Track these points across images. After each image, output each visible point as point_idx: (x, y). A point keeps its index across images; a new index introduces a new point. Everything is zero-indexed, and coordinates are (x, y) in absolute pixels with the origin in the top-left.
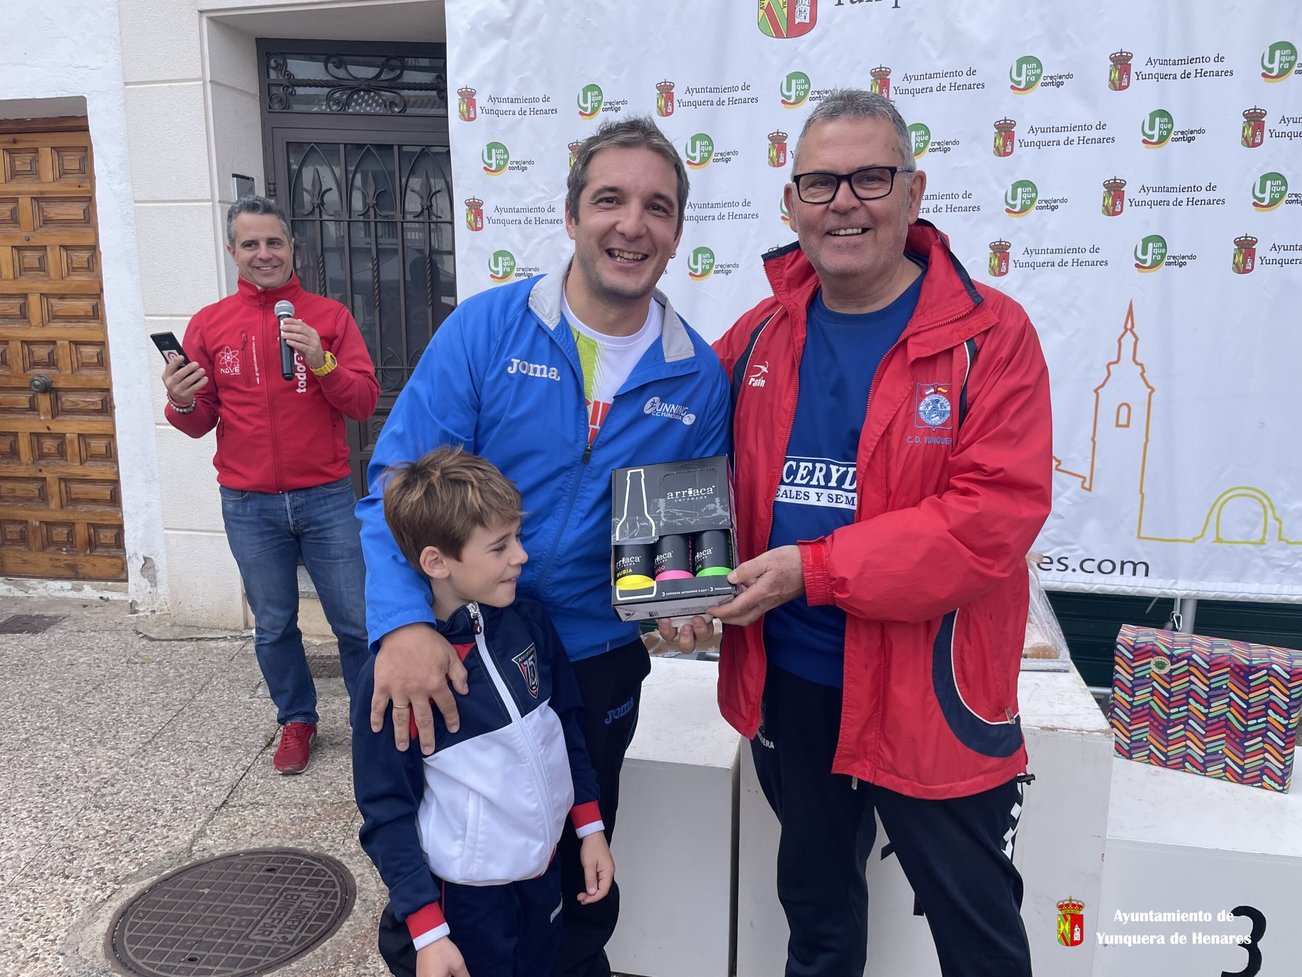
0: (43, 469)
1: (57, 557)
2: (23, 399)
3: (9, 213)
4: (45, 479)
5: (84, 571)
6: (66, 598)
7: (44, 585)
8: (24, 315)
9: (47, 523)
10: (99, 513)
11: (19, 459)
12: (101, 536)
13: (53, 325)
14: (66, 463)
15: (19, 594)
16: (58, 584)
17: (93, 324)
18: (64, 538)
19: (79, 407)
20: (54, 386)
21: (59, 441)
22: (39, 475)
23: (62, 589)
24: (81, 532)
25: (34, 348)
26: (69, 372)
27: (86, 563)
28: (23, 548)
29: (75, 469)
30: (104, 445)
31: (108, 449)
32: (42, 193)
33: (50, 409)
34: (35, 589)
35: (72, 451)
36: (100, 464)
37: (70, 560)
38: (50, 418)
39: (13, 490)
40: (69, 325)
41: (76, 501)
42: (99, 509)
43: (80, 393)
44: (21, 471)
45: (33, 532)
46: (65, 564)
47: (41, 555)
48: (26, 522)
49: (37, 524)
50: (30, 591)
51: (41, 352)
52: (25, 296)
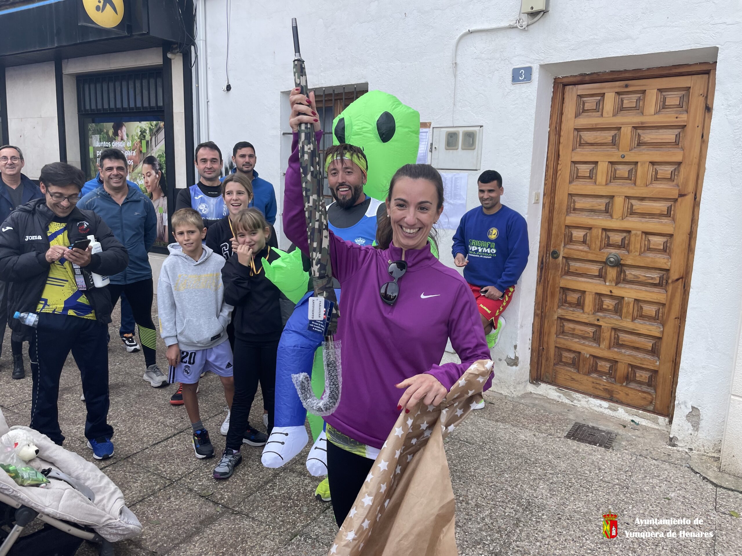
0: (601, 319)
1: (598, 382)
2: (595, 269)
3: (611, 138)
4: (601, 326)
5: (618, 396)
6: (602, 414)
7: (587, 400)
8: (608, 211)
9: (595, 357)
10: (640, 358)
11: (583, 309)
12: (637, 375)
13: (630, 219)
14: (620, 318)
15: (567, 401)
16: (598, 402)
17: (665, 220)
18: (606, 370)
19: (639, 280)
20: (622, 262)
21: (617, 302)
22: (596, 323)
23: (600, 406)
24: (622, 369)
25: (611, 234)
26: (637, 254)
27: (620, 391)
28: (572, 370)
29: (627, 324)
30: (654, 310)
31: (657, 313)
32: (642, 123)
33: (615, 278)
34: (579, 401)
35: (627, 310)
36: (648, 323)
37: (608, 386)
38: (614, 284)
39: (574, 329)
40: (644, 220)
41: (622, 346)
42: (640, 355)
43: (642, 269)
44: (583, 317)
45: (583, 361)
46: (603, 388)
47: (586, 377)
48: (579, 353)
49: (588, 356)
50: (575, 401)
51: (616, 238)
52: (612, 197)
